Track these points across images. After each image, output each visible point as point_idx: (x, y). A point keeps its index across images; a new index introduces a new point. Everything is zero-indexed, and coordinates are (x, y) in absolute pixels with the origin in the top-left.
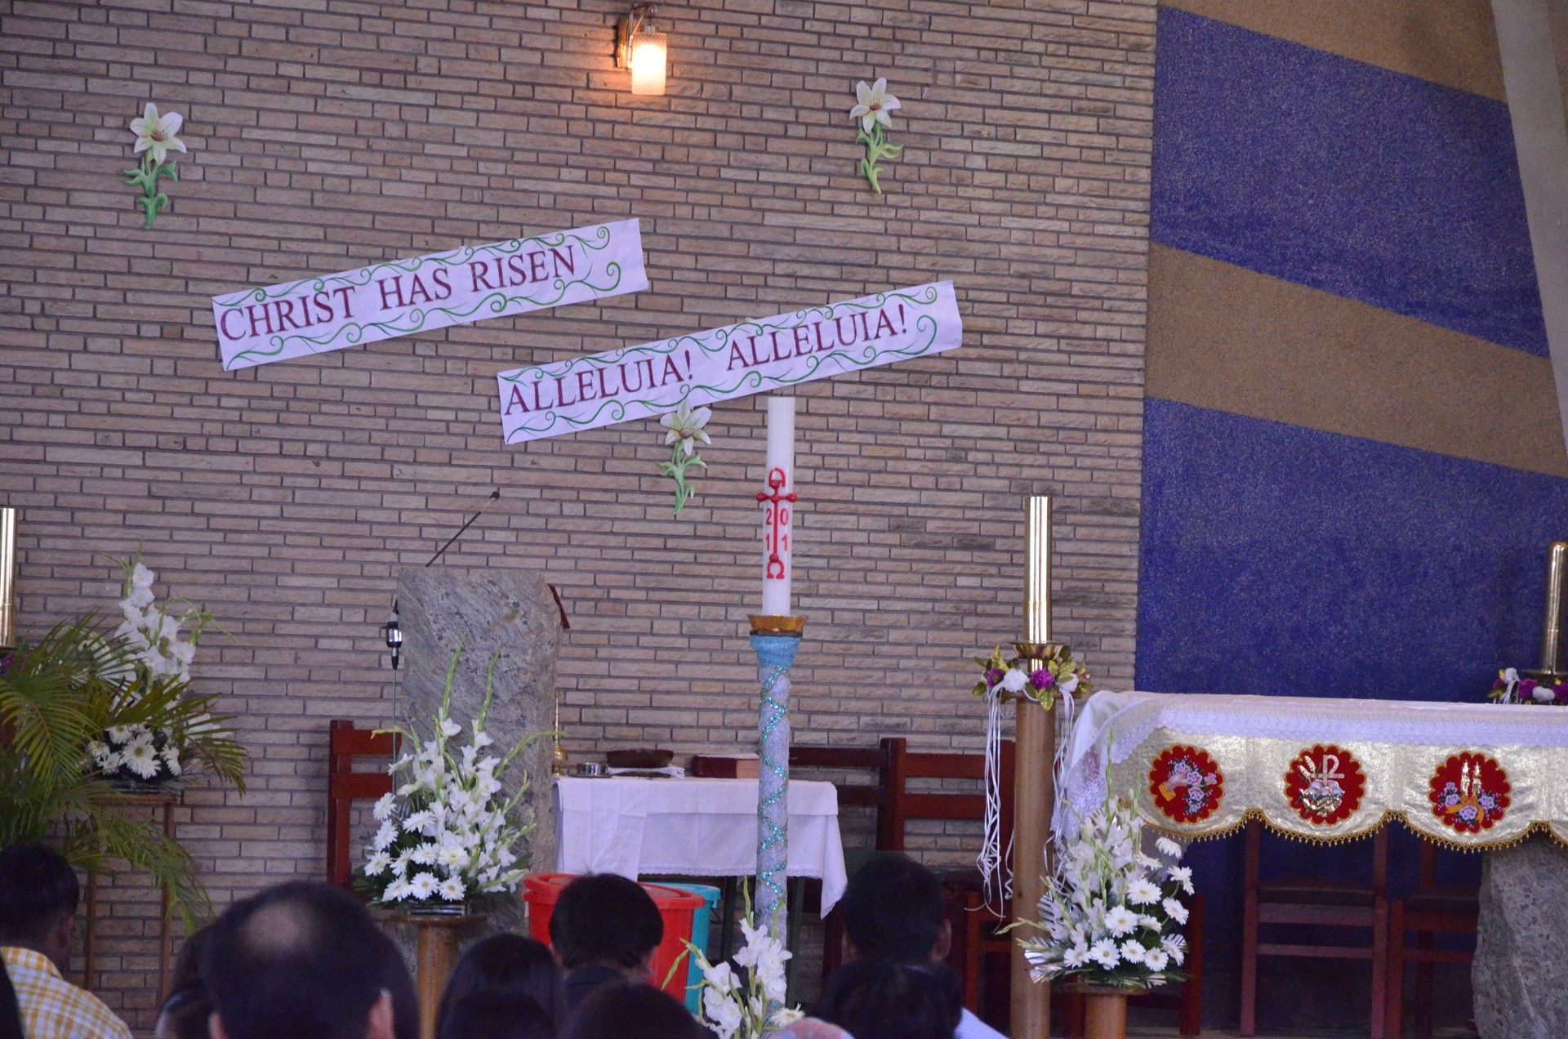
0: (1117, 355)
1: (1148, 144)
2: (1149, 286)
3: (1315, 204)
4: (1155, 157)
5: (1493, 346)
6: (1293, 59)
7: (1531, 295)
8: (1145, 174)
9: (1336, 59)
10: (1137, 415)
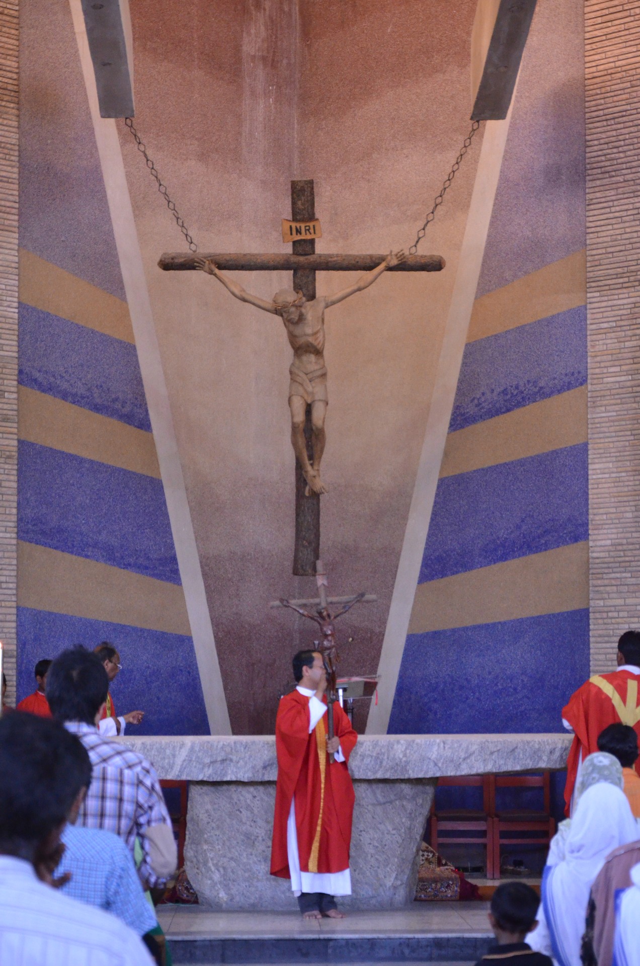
0: (5, 589)
1: (15, 498)
2: (17, 558)
3: (85, 523)
4: (19, 503)
5: (159, 581)
6: (74, 462)
7: (174, 559)
8: (14, 511)
9: (92, 462)
10: (14, 614)
